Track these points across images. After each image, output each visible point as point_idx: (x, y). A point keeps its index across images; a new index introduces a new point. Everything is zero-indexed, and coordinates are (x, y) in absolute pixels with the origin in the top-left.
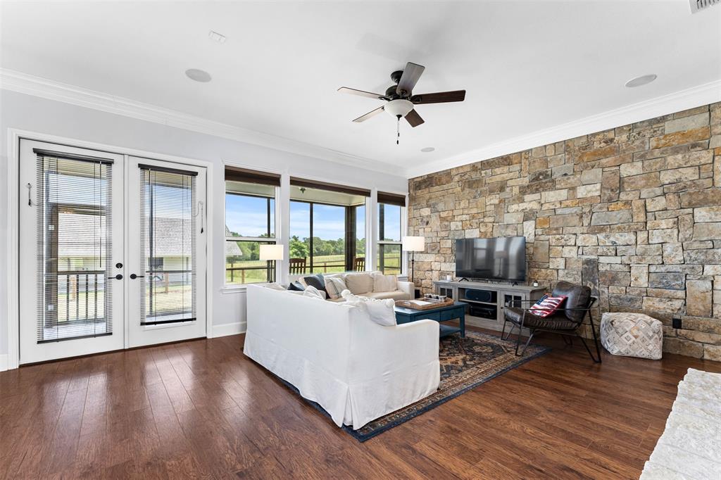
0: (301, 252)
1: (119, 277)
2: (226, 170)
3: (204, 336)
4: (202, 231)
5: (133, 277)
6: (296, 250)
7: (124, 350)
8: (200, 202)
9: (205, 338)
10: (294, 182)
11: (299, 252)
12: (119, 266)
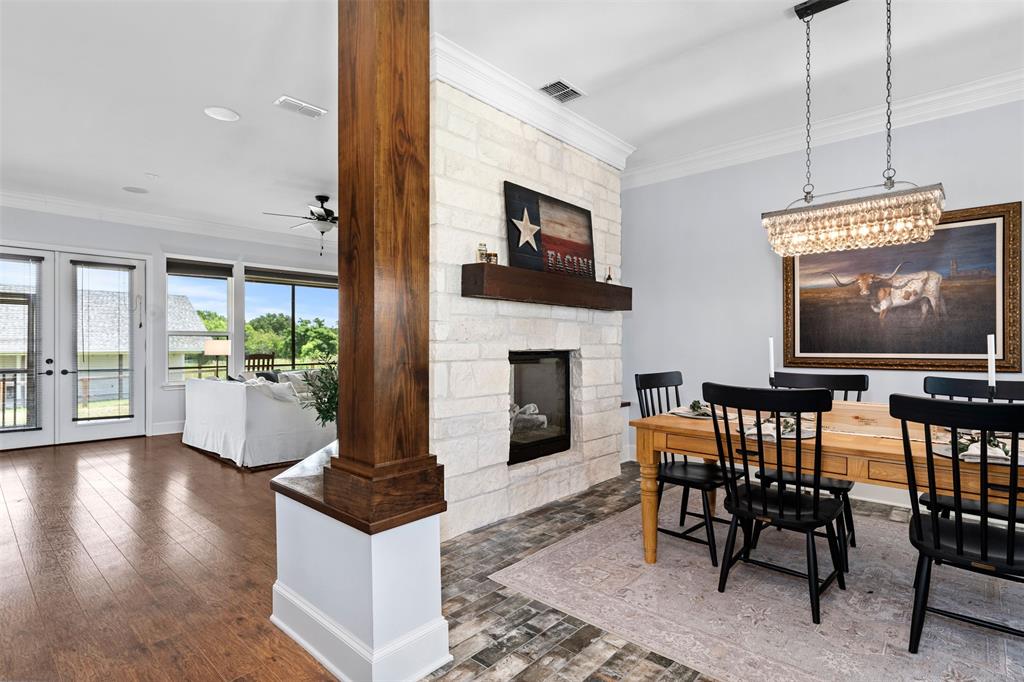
1: (49, 373)
2: (168, 262)
3: (143, 434)
4: (141, 326)
5: (65, 372)
7: (55, 445)
8: (138, 296)
9: (144, 436)
12: (49, 361)
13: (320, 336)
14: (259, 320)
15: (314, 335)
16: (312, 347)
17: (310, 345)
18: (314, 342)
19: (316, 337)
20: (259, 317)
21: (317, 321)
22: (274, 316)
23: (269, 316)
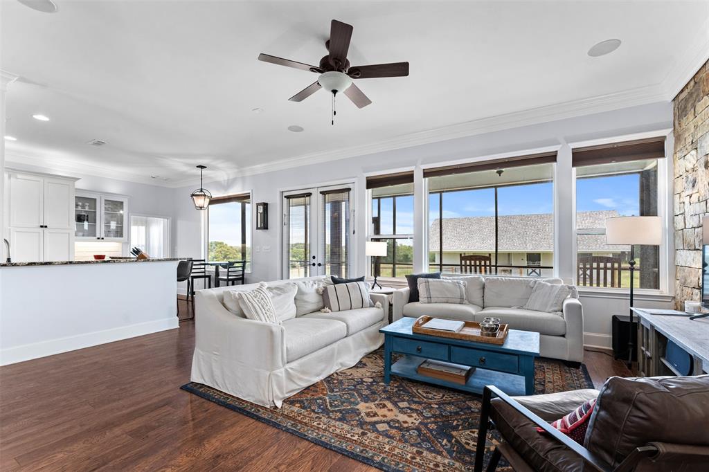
1: (314, 265)
2: (367, 180)
4: (354, 232)
5: (319, 265)
10: (427, 174)
12: (314, 257)
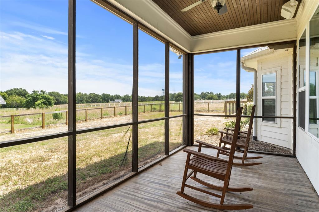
0: (48, 102)
6: (44, 100)
11: (47, 102)
13: (44, 98)
14: (10, 91)
15: (41, 97)
16: (40, 103)
17: (39, 102)
18: (41, 101)
19: (42, 98)
20: (10, 89)
21: (42, 91)
22: (18, 89)
23: (15, 89)
